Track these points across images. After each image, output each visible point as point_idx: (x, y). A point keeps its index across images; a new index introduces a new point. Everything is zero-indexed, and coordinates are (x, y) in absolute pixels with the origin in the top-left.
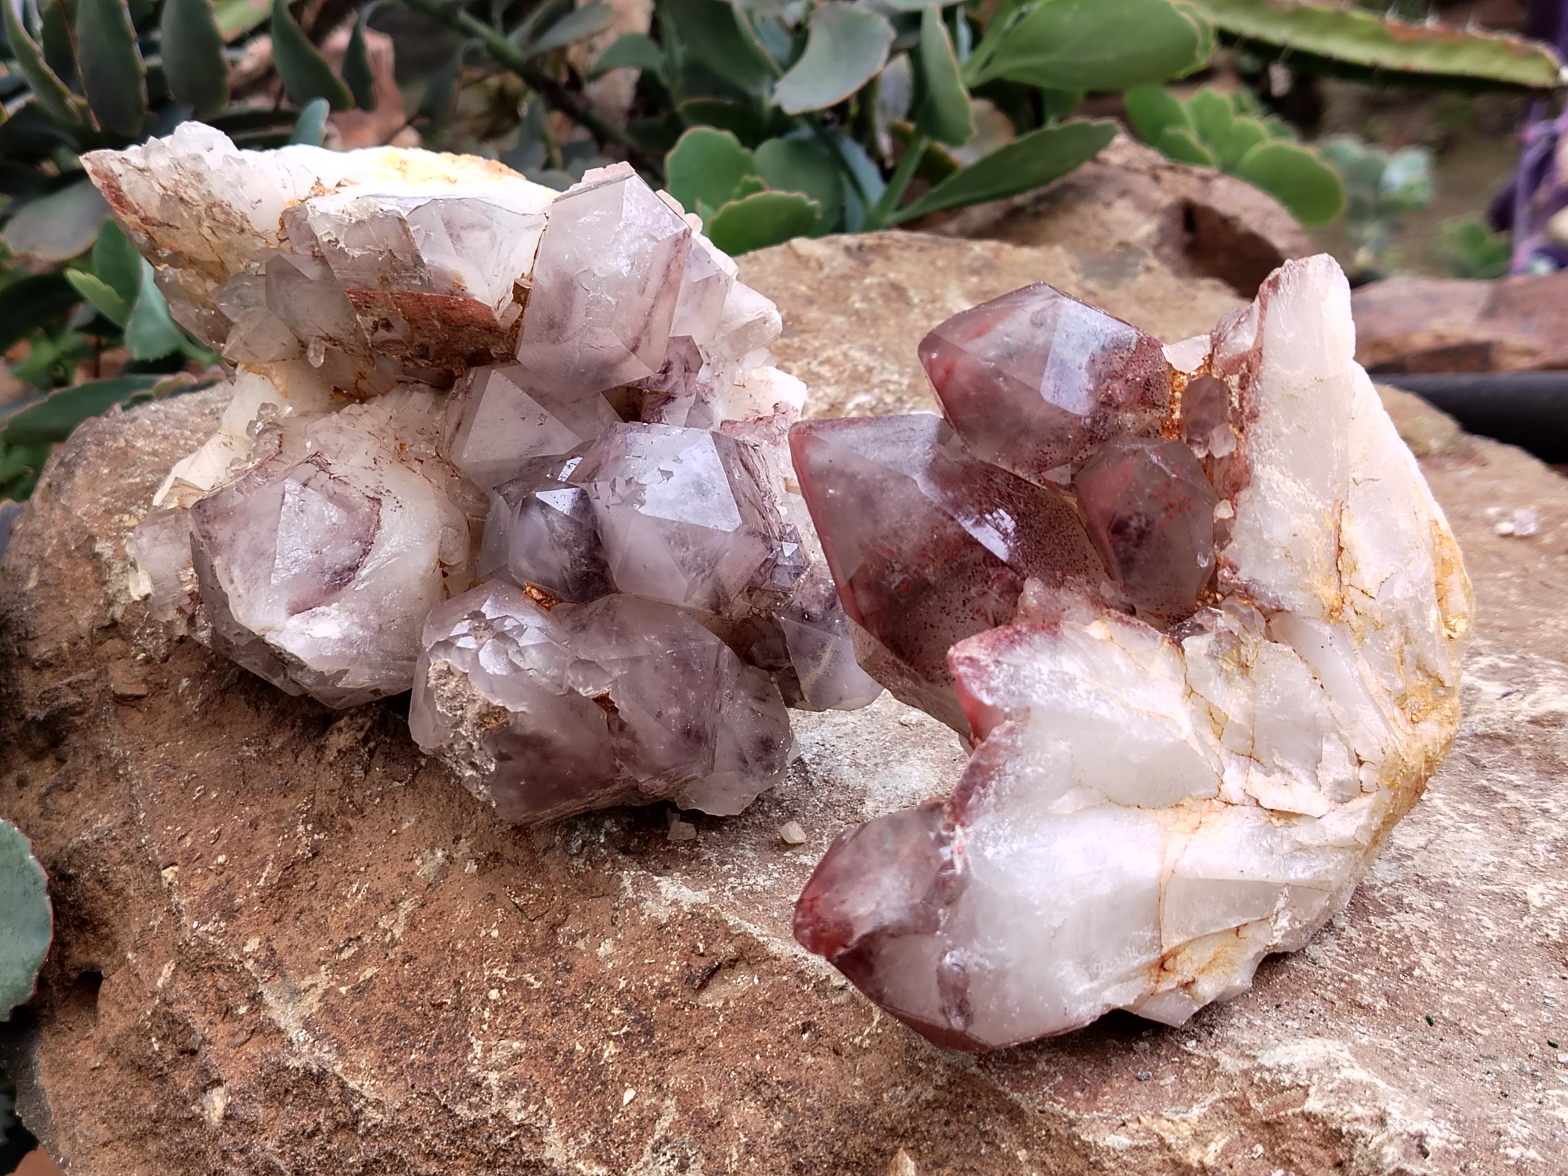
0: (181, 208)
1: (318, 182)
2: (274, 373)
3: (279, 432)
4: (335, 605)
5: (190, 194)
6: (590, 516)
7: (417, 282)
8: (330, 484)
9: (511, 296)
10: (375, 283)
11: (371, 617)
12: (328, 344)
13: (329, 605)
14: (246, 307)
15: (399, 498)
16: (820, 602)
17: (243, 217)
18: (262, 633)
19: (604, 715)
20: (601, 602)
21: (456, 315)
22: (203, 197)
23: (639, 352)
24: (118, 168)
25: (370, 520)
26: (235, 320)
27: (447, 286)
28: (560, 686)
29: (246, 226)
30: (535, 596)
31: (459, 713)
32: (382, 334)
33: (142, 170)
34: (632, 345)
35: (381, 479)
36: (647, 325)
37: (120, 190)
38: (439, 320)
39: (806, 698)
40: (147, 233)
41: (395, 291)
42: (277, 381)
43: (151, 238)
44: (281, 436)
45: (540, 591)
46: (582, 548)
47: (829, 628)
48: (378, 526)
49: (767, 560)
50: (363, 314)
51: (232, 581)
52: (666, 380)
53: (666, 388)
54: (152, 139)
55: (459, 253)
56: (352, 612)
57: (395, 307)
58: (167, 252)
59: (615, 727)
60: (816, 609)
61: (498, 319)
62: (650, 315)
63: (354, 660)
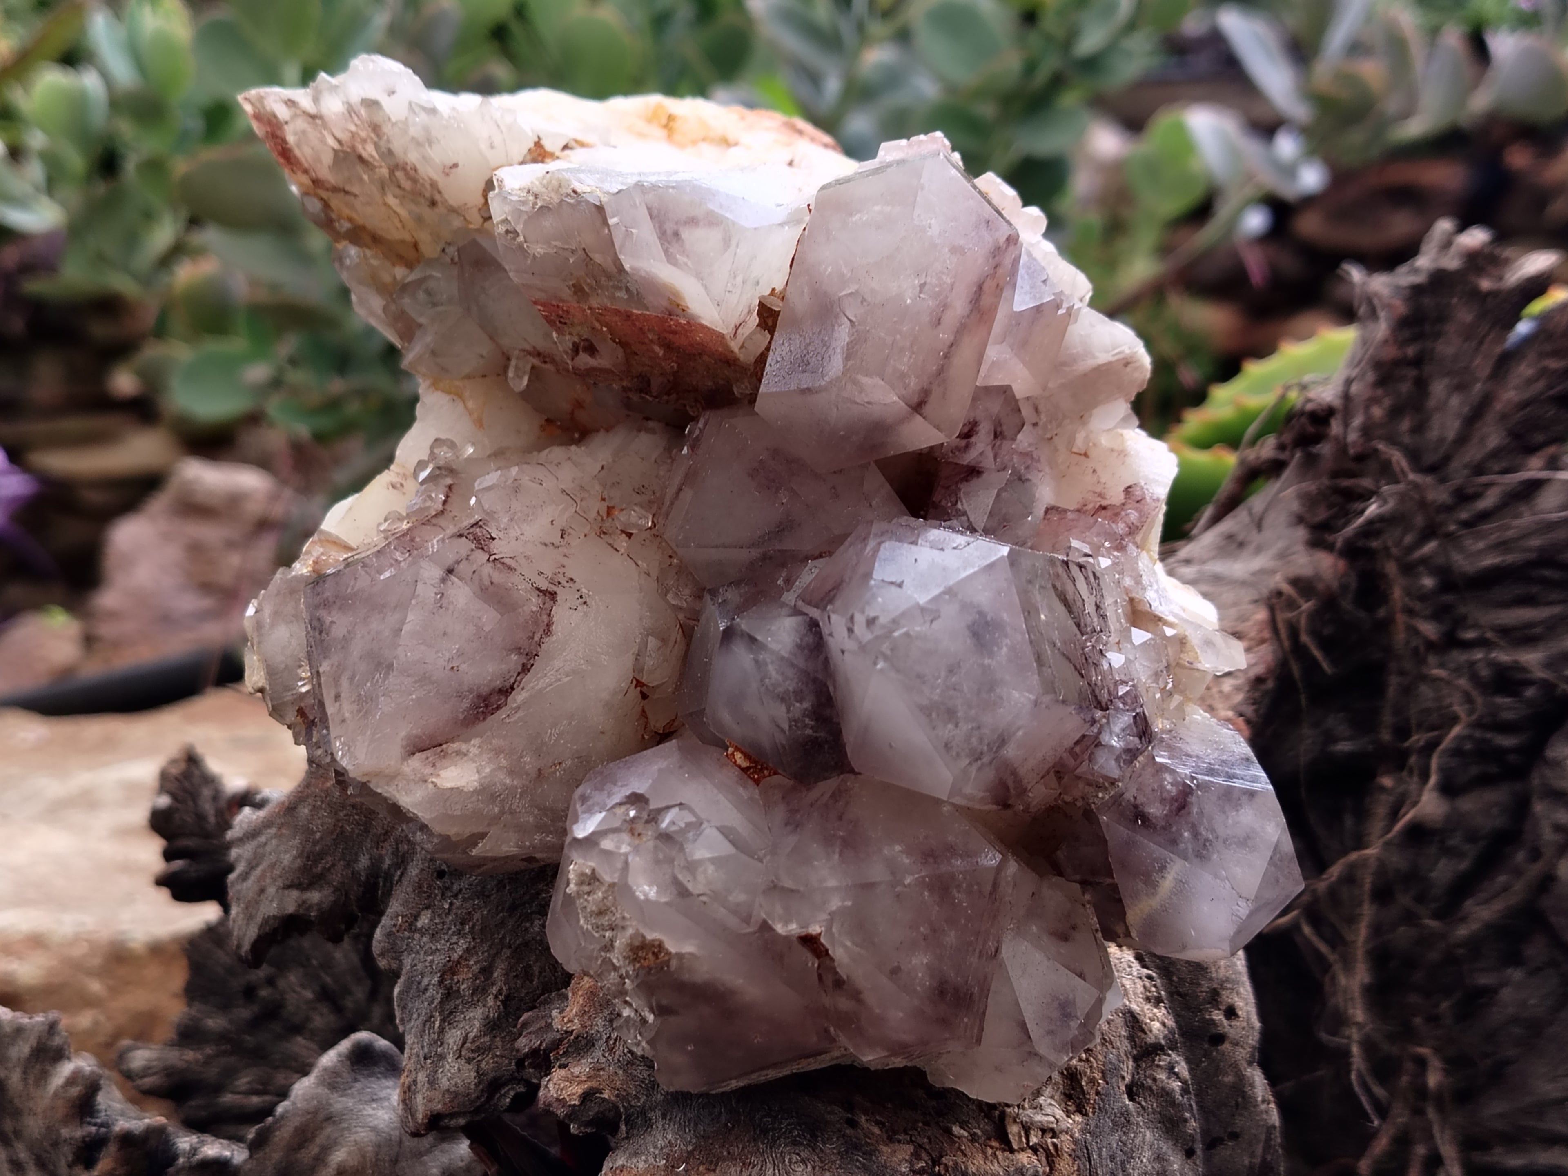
0: (360, 168)
1: (538, 144)
2: (467, 394)
3: (449, 481)
4: (476, 741)
5: (369, 151)
6: (822, 657)
7: (622, 294)
8: (488, 569)
9: (754, 320)
10: (566, 293)
11: (527, 759)
12: (536, 361)
13: (467, 740)
14: (435, 305)
15: (584, 591)
16: (1163, 801)
17: (433, 184)
18: (365, 780)
19: (813, 963)
20: (826, 787)
21: (680, 341)
22: (382, 155)
23: (927, 409)
24: (282, 112)
25: (536, 623)
26: (422, 320)
27: (664, 303)
28: (747, 920)
29: (437, 197)
30: (739, 761)
31: (608, 934)
32: (585, 360)
33: (313, 117)
34: (915, 400)
35: (565, 561)
36: (941, 371)
37: (284, 141)
38: (661, 346)
39: (1134, 934)
40: (322, 199)
41: (596, 305)
42: (471, 404)
43: (326, 205)
44: (450, 487)
45: (746, 756)
46: (806, 705)
47: (1173, 842)
48: (548, 630)
49: (1084, 736)
50: (560, 332)
51: (337, 697)
52: (968, 446)
53: (969, 458)
54: (323, 76)
55: (670, 259)
56: (498, 751)
57: (597, 325)
58: (346, 225)
59: (829, 979)
60: (1155, 810)
61: (736, 350)
62: (946, 356)
63: (495, 820)
